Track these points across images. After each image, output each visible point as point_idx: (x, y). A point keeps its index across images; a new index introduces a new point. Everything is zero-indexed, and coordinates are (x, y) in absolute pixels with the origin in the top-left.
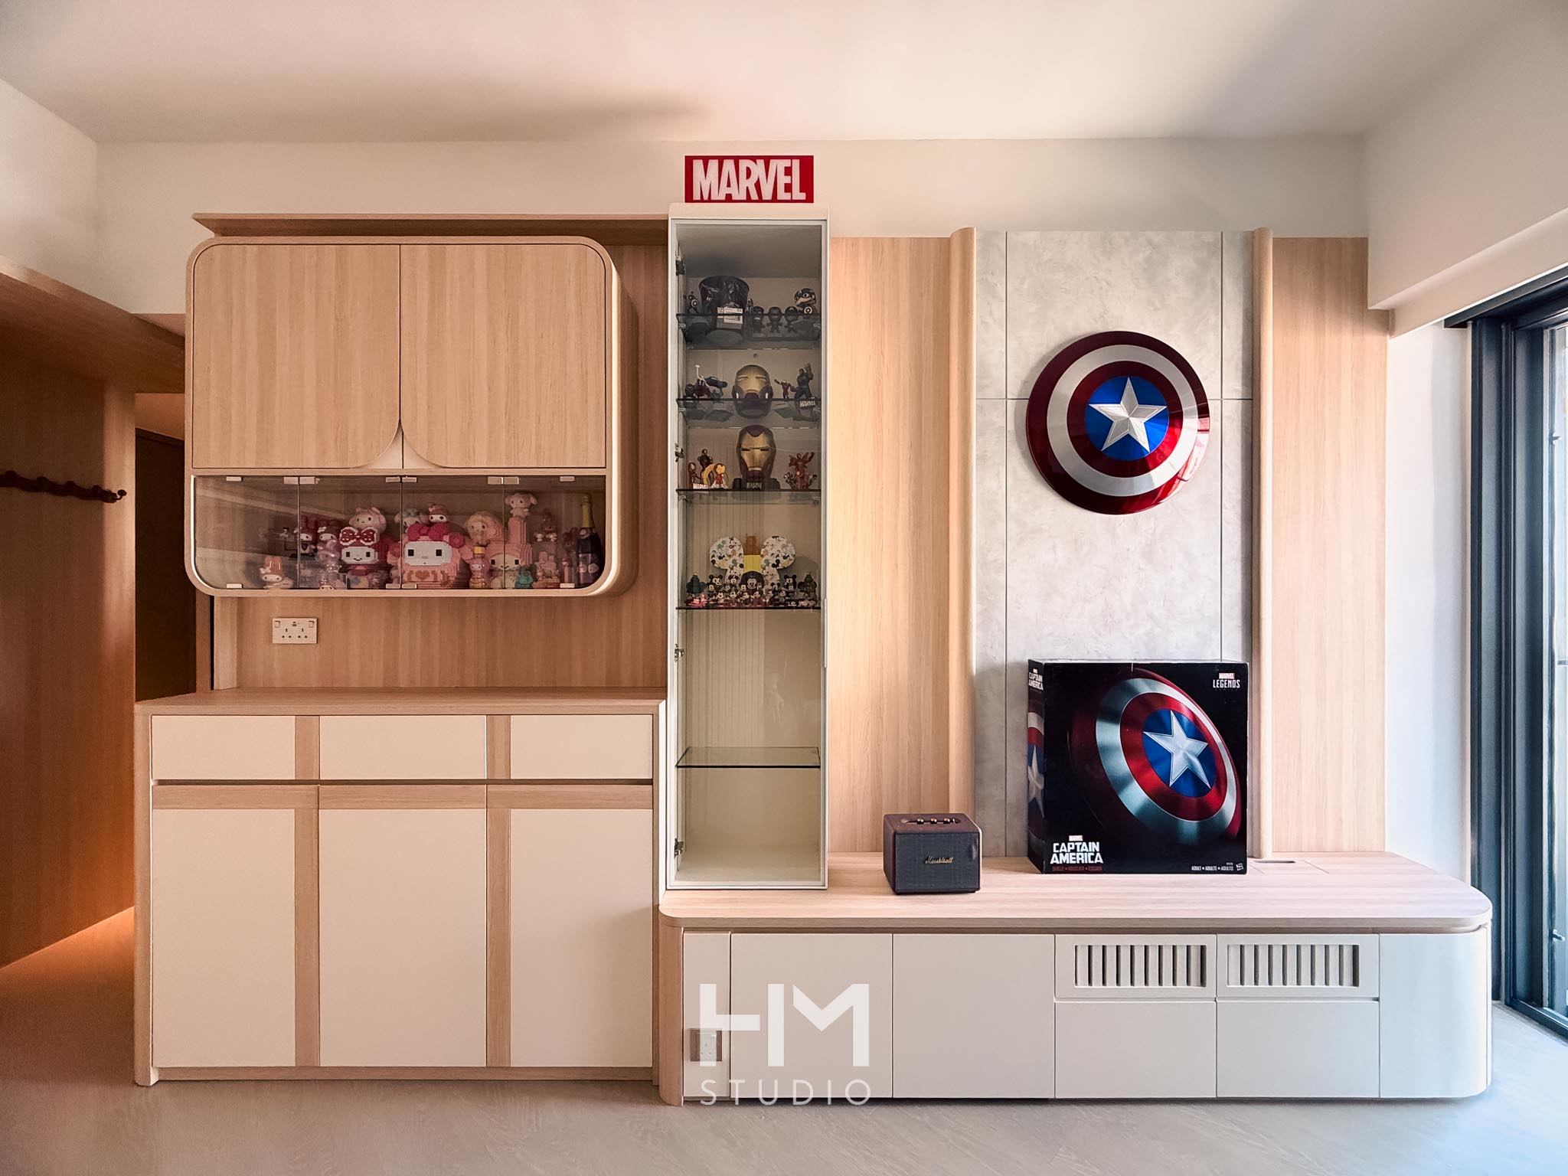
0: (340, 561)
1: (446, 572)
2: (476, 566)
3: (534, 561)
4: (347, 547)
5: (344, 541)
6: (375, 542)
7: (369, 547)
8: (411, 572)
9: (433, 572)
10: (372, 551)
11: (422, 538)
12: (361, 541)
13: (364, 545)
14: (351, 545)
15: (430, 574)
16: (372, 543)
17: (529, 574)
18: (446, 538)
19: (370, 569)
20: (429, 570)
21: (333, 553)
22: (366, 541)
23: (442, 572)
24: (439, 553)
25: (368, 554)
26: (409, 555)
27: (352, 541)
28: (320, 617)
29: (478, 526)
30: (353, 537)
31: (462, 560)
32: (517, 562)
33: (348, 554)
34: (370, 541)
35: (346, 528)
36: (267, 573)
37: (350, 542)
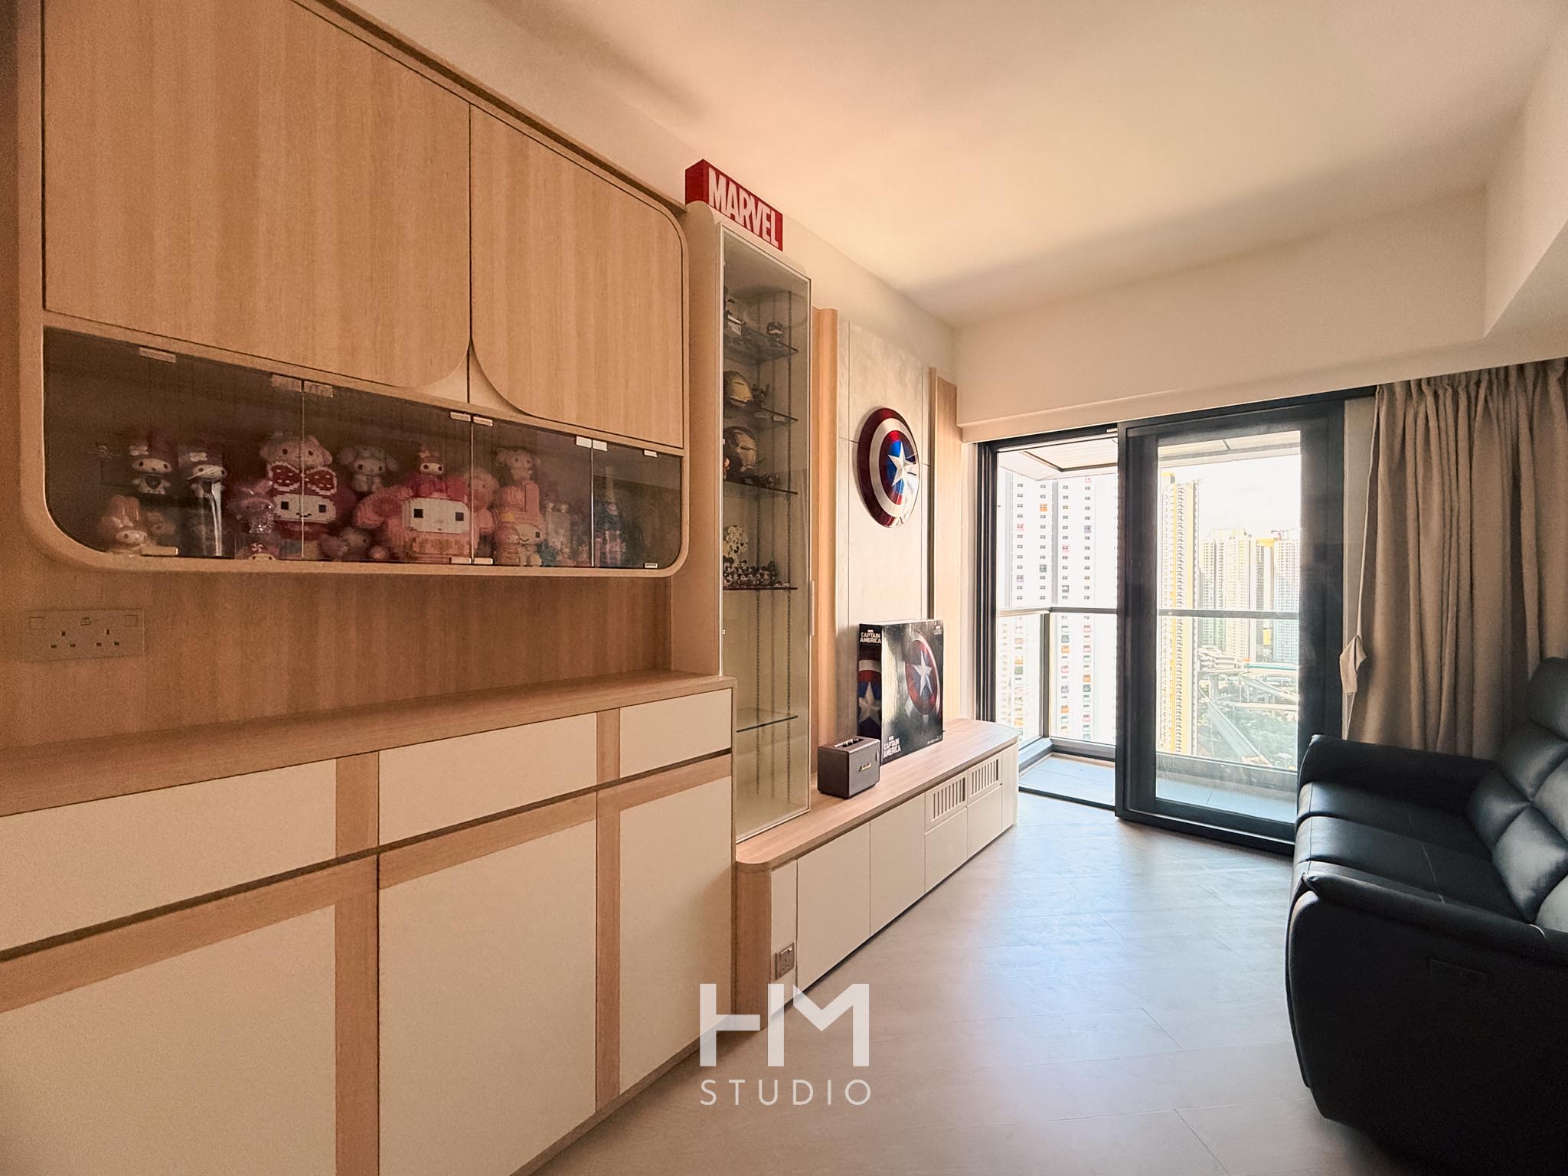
4: (283, 493)
5: (280, 485)
6: (336, 490)
7: (325, 497)
9: (457, 542)
10: (327, 503)
11: (436, 495)
13: (317, 494)
14: (291, 492)
16: (333, 491)
18: (460, 497)
19: (317, 531)
20: (452, 539)
22: (322, 489)
24: (460, 517)
25: (322, 509)
26: (415, 516)
32: (538, 535)
33: (285, 506)
34: (328, 489)
35: (276, 463)
36: (126, 527)
37: (291, 488)
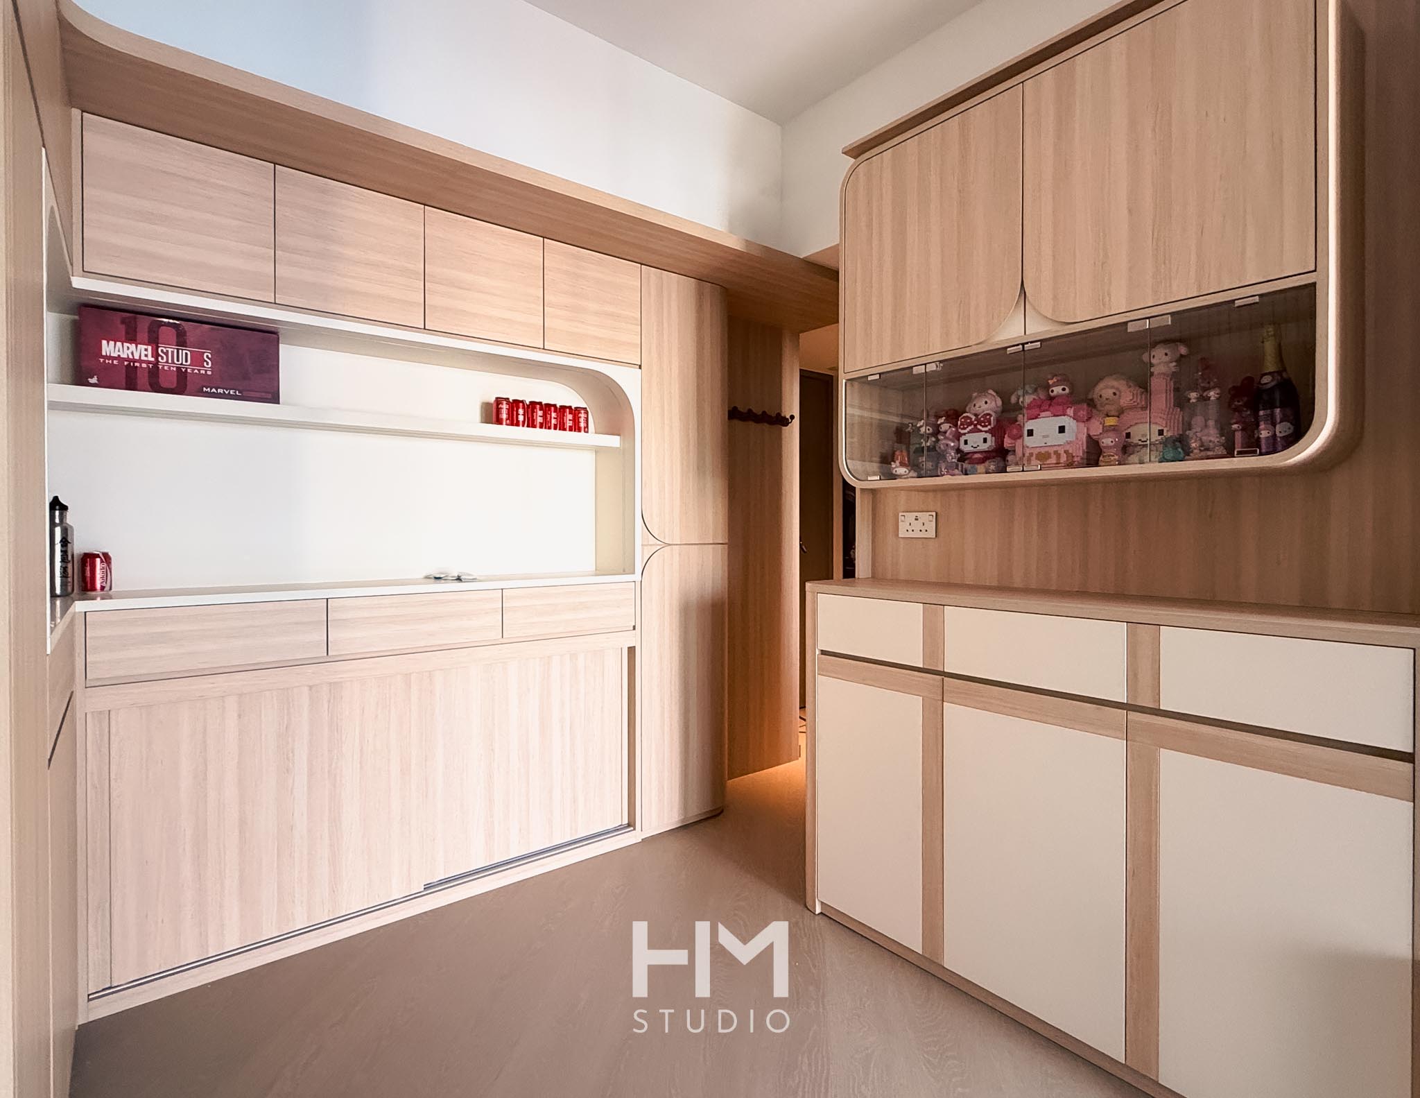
0: (958, 450)
1: (1070, 452)
2: (1107, 441)
3: (1184, 431)
4: (965, 434)
5: (962, 429)
6: (992, 426)
7: (986, 432)
8: (1031, 454)
9: (1056, 453)
10: (988, 436)
11: (1043, 414)
12: (979, 427)
13: (981, 431)
14: (969, 432)
15: (1052, 455)
16: (989, 427)
17: (1179, 446)
18: (1070, 411)
19: (987, 456)
20: (1051, 450)
21: (953, 442)
22: (983, 426)
23: (1066, 452)
24: (1062, 429)
25: (985, 440)
26: (1028, 436)
27: (970, 428)
28: (938, 511)
29: (1108, 393)
30: (971, 423)
31: (1089, 436)
32: (1161, 432)
33: (966, 442)
34: (986, 426)
35: (964, 415)
36: (896, 467)
37: (968, 429)
